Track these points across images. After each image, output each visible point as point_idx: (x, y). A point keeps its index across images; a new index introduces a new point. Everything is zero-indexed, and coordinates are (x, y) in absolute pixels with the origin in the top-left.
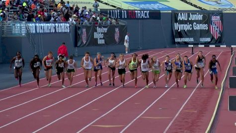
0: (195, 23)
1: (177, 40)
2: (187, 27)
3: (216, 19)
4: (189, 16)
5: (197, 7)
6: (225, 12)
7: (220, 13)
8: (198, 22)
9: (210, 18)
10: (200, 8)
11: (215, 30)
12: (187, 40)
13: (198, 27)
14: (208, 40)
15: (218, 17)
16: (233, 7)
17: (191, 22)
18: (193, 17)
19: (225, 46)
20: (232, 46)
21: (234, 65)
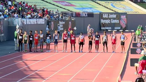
0: (112, 19)
1: (102, 28)
2: (107, 22)
4: (109, 16)
5: (113, 11)
6: (128, 13)
7: (125, 14)
8: (114, 19)
9: (120, 17)
11: (123, 23)
12: (107, 28)
13: (114, 21)
14: (119, 28)
15: (125, 16)
16: (133, 11)
17: (110, 19)
18: (111, 16)
19: (128, 31)
20: (132, 31)
21: (133, 42)
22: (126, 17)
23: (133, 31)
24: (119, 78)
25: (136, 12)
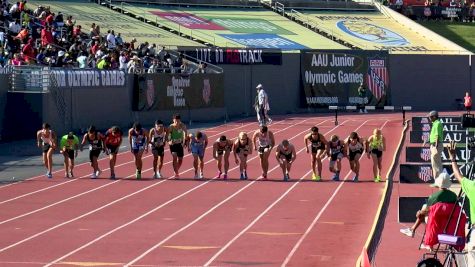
0: (340, 72)
1: (310, 100)
2: (327, 79)
3: (377, 65)
4: (330, 60)
5: (345, 45)
6: (393, 53)
7: (382, 54)
8: (347, 70)
9: (367, 63)
10: (349, 45)
11: (378, 83)
12: (326, 100)
13: (346, 79)
15: (381, 62)
16: (407, 45)
17: (335, 70)
18: (337, 62)
19: (392, 108)
20: (405, 108)
21: (408, 144)
22: (387, 65)
23: (410, 108)
24: (362, 258)
25: (418, 49)
